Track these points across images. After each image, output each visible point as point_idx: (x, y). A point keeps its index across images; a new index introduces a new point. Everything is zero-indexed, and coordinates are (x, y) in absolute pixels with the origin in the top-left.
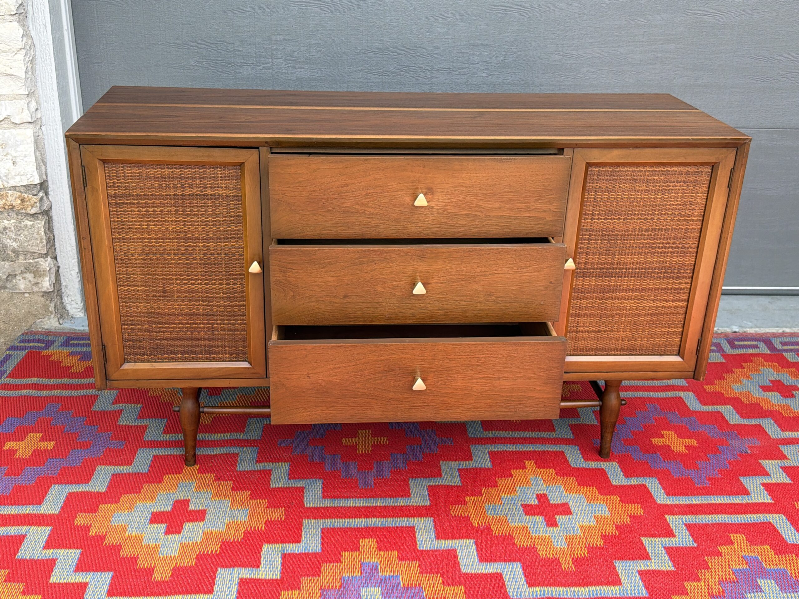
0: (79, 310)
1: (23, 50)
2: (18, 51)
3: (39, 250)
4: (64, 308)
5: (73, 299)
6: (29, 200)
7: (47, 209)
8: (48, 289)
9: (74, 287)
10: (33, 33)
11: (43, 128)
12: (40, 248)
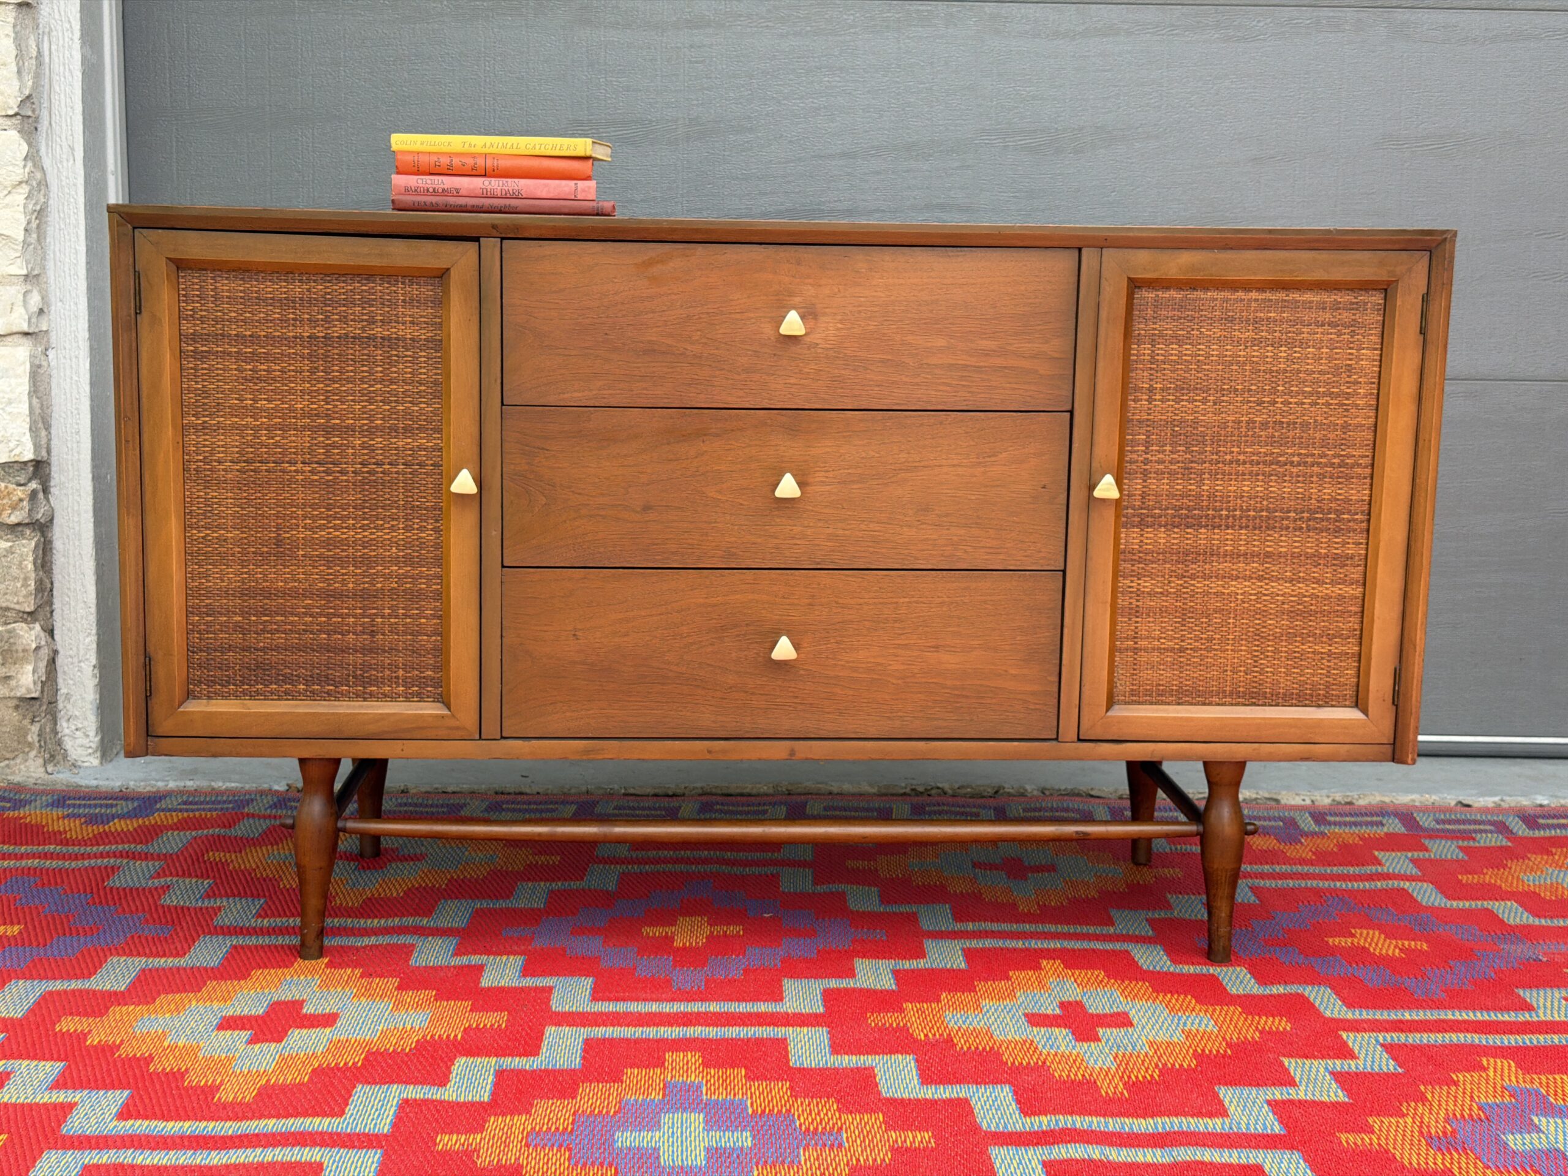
0: (90, 751)
1: (24, 185)
2: (15, 187)
3: (18, 603)
4: (59, 743)
5: (80, 726)
6: (9, 494)
7: (42, 521)
8: (29, 691)
9: (83, 699)
10: (47, 163)
11: (51, 354)
12: (21, 599)
